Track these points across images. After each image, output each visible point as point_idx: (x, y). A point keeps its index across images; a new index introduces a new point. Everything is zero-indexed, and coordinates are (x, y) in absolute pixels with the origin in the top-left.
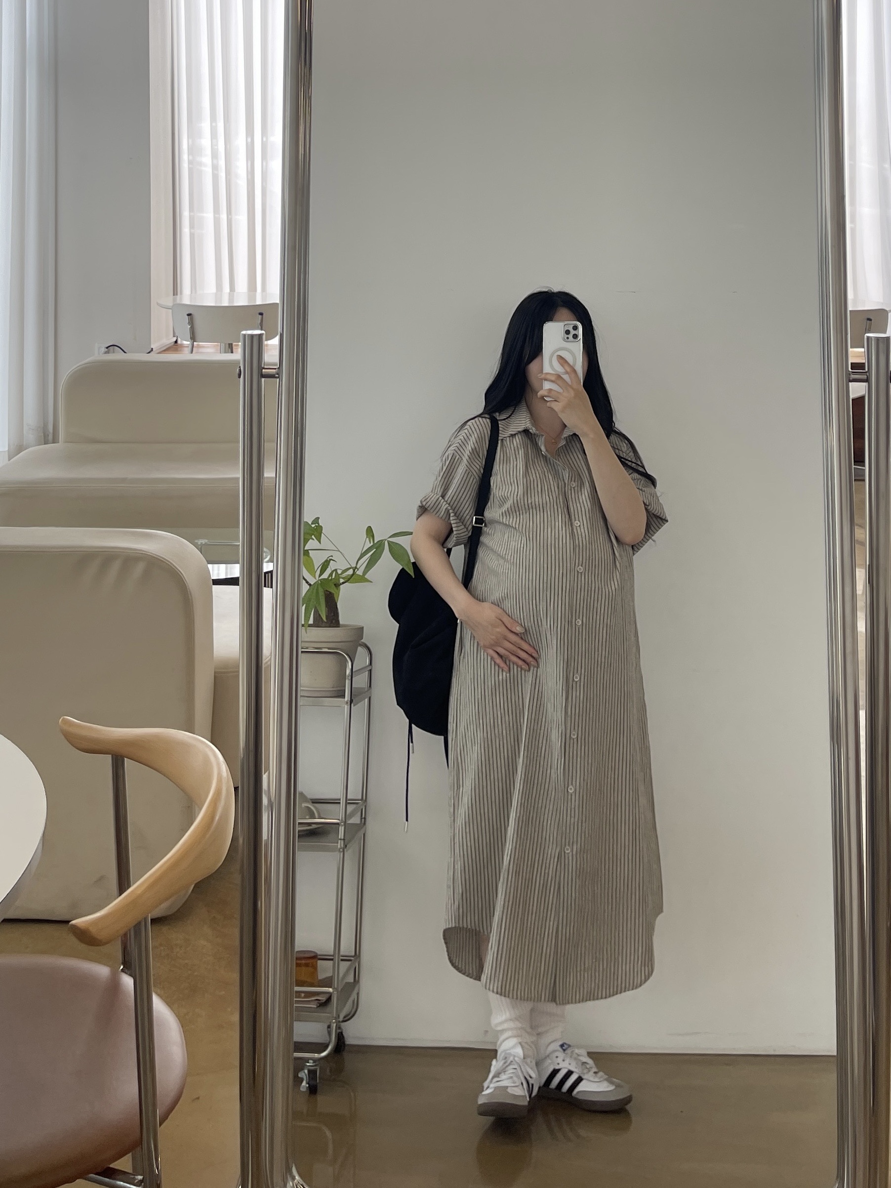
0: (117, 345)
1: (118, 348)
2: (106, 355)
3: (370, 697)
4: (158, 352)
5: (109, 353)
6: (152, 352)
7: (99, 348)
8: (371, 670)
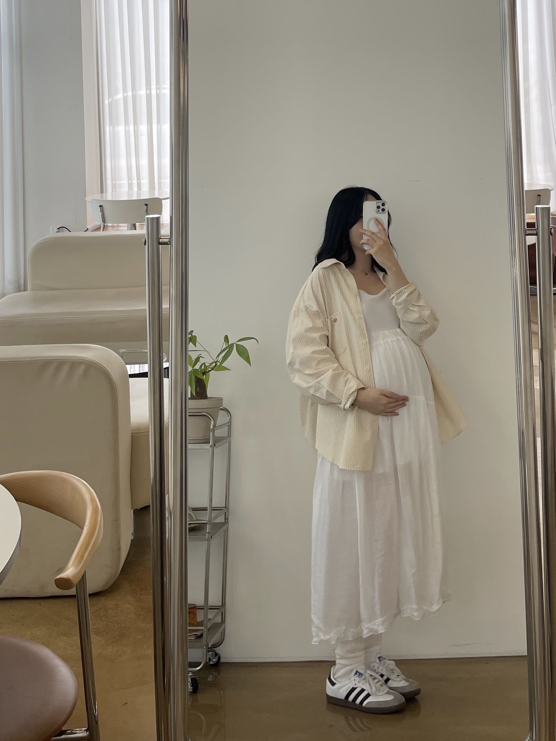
0: (65, 227)
1: (65, 229)
3: (230, 442)
4: (92, 230)
5: (59, 232)
6: (88, 231)
7: (53, 229)
8: (230, 425)
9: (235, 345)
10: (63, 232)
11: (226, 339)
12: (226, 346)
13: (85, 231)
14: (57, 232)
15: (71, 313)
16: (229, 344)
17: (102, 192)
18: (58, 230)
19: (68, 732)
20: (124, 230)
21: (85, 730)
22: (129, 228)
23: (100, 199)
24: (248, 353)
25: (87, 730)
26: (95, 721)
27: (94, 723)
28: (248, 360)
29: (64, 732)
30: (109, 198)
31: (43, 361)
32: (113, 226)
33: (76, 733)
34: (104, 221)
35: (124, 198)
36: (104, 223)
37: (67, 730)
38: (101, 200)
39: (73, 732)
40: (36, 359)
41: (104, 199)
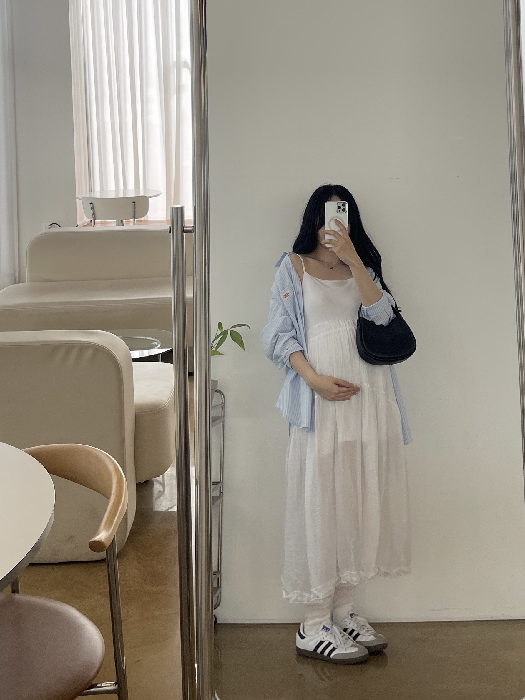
0: (57, 223)
1: (57, 225)
2: (49, 229)
3: (224, 422)
4: (81, 226)
5: (51, 228)
6: (78, 227)
7: (46, 225)
8: (224, 406)
9: (229, 331)
10: (54, 228)
11: (220, 324)
12: (220, 332)
13: (76, 227)
14: (49, 228)
15: (68, 303)
16: (223, 331)
17: (90, 191)
18: (50, 226)
19: (98, 685)
20: (112, 225)
21: (114, 684)
22: (117, 224)
23: (88, 196)
24: (242, 339)
25: (116, 684)
26: (124, 674)
27: (122, 677)
28: (241, 344)
29: (94, 686)
30: (98, 196)
31: (54, 345)
32: (101, 223)
33: (105, 686)
34: (95, 217)
35: (112, 196)
36: (94, 219)
37: (97, 684)
38: (90, 198)
39: (103, 685)
40: (47, 343)
41: (92, 197)
